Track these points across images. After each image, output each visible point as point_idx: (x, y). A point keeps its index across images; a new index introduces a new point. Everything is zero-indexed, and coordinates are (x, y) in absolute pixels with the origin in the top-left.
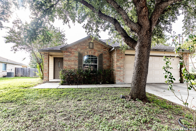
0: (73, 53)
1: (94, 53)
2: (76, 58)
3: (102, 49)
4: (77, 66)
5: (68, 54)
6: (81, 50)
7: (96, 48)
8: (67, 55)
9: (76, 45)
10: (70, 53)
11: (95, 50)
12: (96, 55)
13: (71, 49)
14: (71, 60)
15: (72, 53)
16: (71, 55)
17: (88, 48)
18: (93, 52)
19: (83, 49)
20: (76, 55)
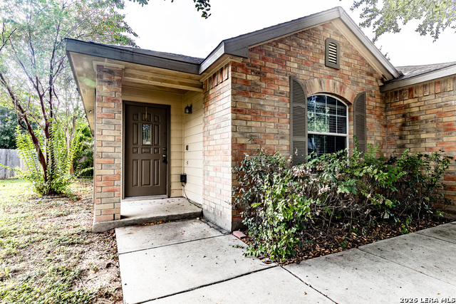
0: (272, 80)
1: (341, 87)
2: (282, 104)
3: (364, 75)
4: (286, 142)
5: (249, 77)
6: (299, 68)
7: (347, 68)
8: (246, 81)
9: (281, 41)
10: (258, 74)
11: (342, 77)
12: (348, 95)
13: (264, 59)
14: (265, 112)
15: (269, 75)
16: (264, 85)
17: (322, 61)
18: (338, 83)
19: (306, 63)
20: (282, 89)
